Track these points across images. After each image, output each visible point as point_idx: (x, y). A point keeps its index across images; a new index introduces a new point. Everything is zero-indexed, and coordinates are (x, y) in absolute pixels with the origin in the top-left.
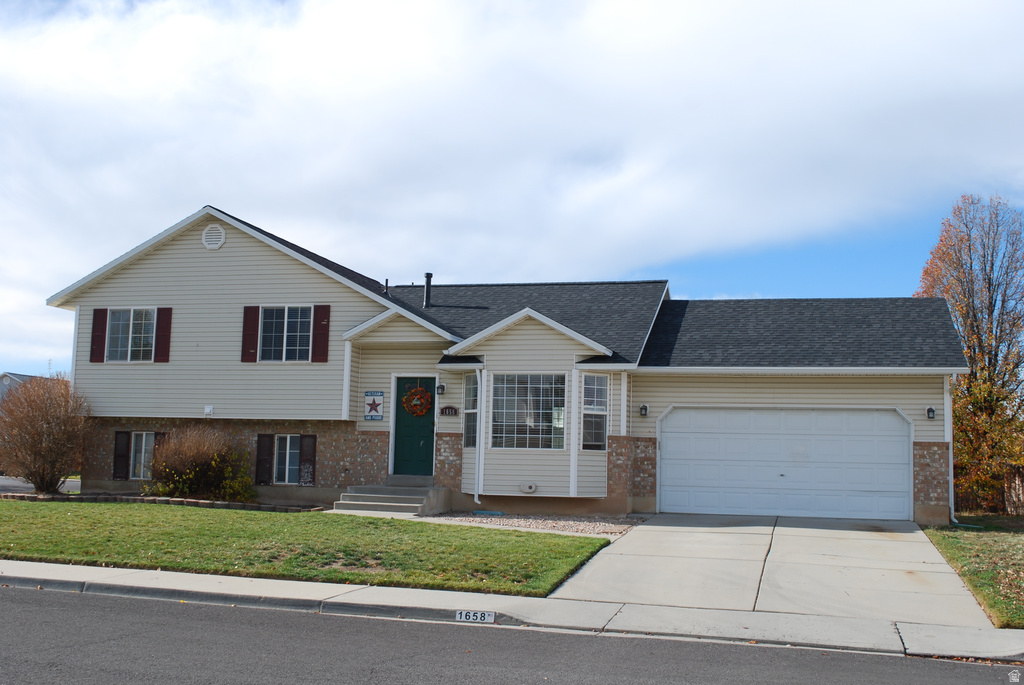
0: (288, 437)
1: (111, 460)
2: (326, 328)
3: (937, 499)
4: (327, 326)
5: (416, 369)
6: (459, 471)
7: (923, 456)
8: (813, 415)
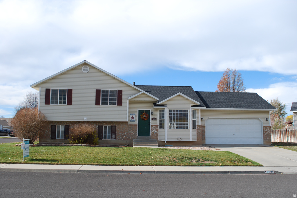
0: (107, 126)
1: (50, 133)
2: (121, 96)
3: (269, 139)
4: (122, 96)
5: (144, 108)
6: (158, 135)
7: (265, 129)
8: (241, 120)
